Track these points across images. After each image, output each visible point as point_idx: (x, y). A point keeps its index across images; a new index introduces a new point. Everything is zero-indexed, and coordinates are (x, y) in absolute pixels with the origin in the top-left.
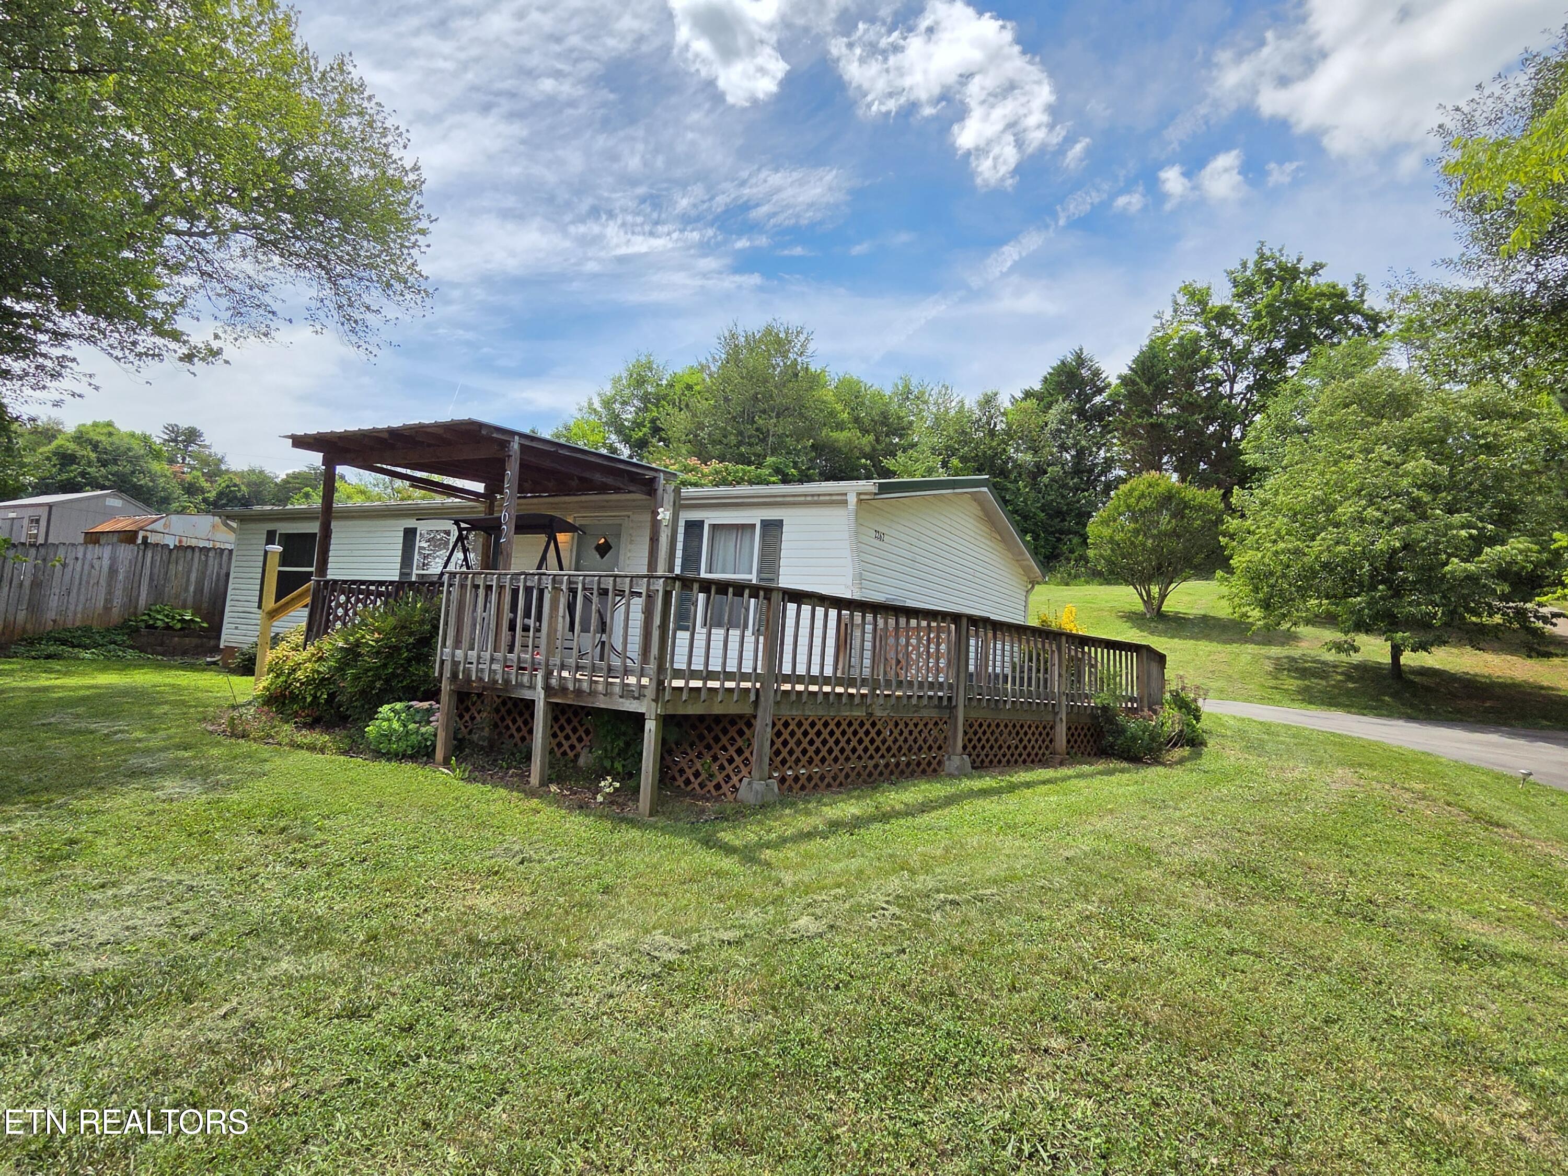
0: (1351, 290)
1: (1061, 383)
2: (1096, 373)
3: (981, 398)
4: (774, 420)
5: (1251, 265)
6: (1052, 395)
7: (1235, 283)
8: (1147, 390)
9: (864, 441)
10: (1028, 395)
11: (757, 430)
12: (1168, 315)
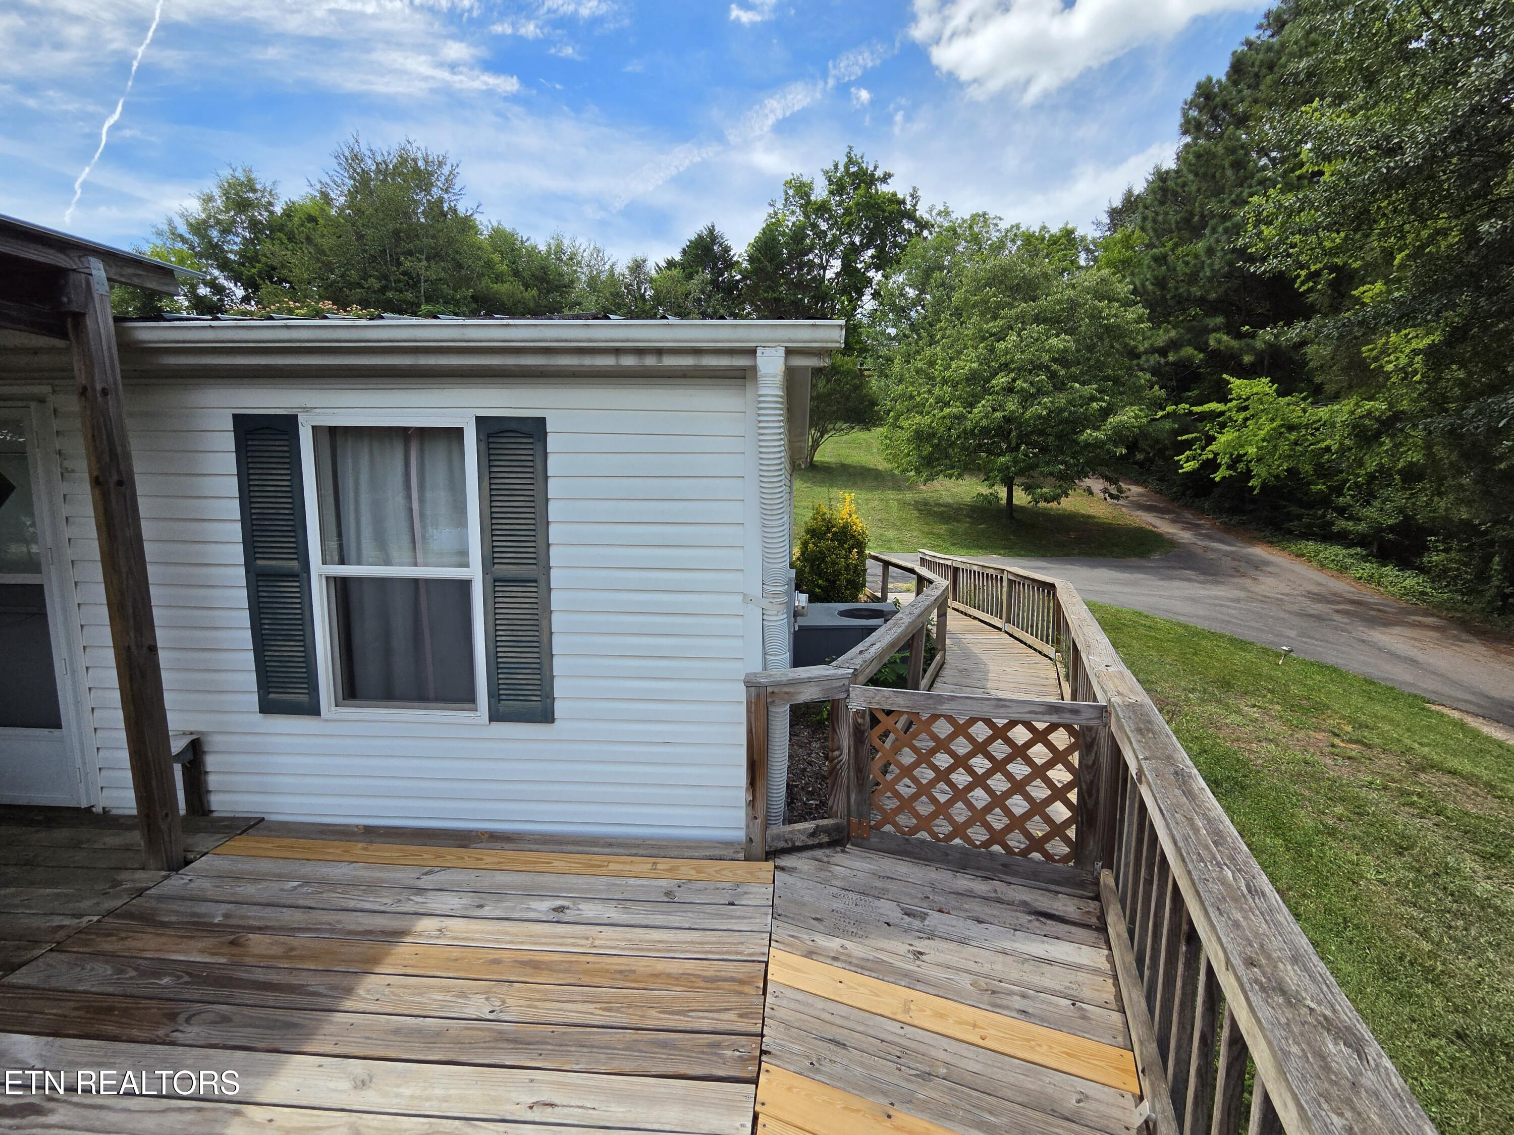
0: (908, 200)
1: (697, 255)
2: (727, 250)
3: (631, 264)
4: (424, 263)
5: (841, 168)
6: (691, 267)
7: (831, 182)
8: (770, 268)
9: (527, 295)
10: (671, 264)
11: (404, 273)
12: (779, 205)
